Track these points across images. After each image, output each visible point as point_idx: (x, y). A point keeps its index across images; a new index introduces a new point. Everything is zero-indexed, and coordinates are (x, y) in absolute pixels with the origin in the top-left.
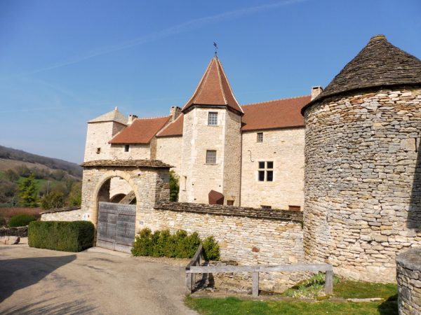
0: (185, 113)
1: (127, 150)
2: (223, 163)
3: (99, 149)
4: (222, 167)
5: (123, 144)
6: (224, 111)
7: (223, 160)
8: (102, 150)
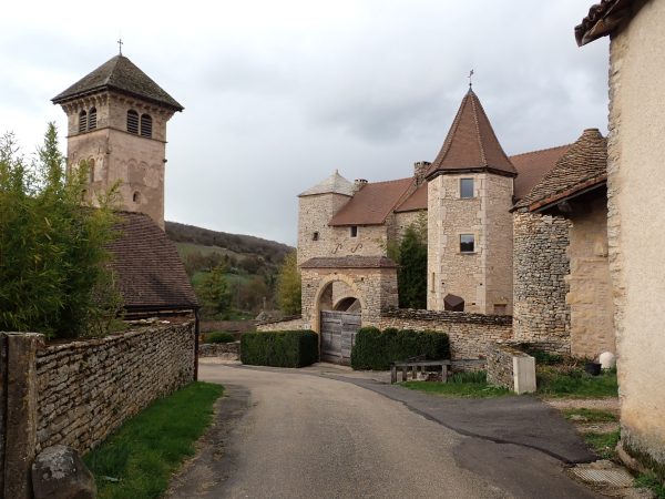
0: (430, 180)
1: (354, 234)
2: (484, 252)
3: (316, 235)
4: (483, 257)
5: (349, 225)
6: (482, 176)
7: (484, 247)
8: (321, 236)
